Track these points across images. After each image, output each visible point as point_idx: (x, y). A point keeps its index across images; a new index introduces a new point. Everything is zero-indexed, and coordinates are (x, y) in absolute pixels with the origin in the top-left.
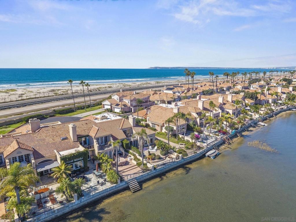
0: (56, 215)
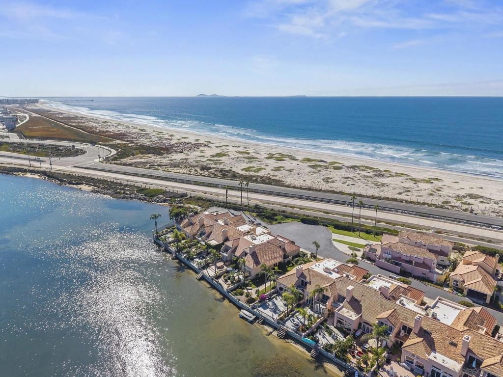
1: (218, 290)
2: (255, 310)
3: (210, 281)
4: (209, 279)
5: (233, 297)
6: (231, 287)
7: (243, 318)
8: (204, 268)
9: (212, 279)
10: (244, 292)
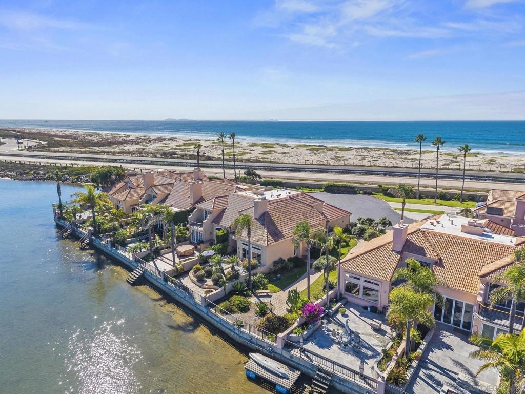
1: (179, 304)
2: (296, 352)
3: (161, 283)
4: (157, 279)
5: (223, 317)
6: (214, 292)
7: (258, 380)
8: (147, 258)
9: (166, 279)
10: (250, 303)
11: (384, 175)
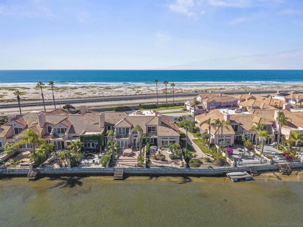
0: (54, 172)
11: (123, 100)
